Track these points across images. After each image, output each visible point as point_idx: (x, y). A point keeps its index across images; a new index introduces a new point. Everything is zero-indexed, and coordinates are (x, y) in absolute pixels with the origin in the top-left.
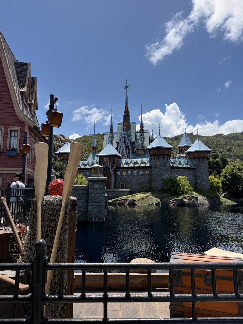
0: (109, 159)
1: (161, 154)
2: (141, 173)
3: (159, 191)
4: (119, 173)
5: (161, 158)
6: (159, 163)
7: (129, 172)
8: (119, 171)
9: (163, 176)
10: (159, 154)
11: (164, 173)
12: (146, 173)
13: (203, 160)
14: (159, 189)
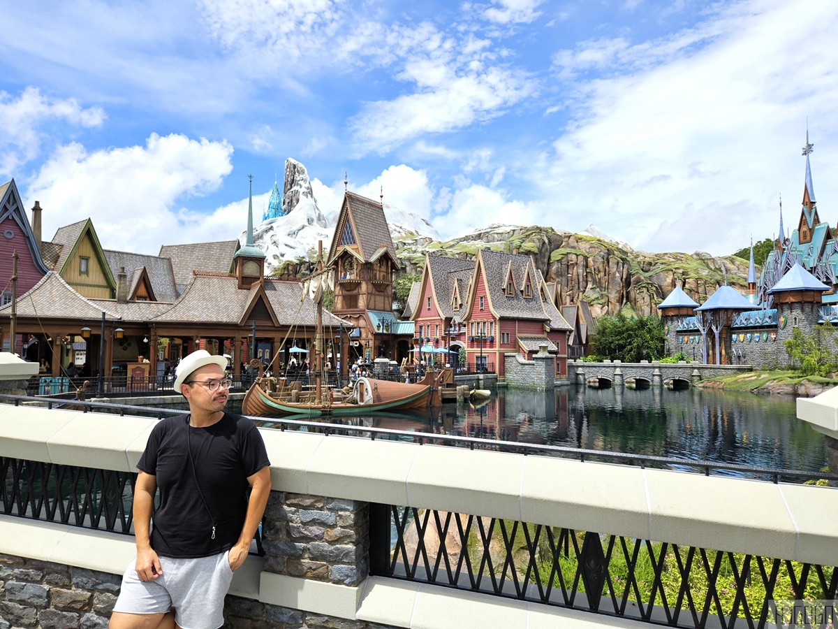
0: (713, 315)
1: (784, 303)
2: (765, 338)
4: (734, 336)
5: (786, 309)
6: (782, 319)
7: (748, 335)
8: (734, 333)
10: (782, 303)
12: (772, 337)
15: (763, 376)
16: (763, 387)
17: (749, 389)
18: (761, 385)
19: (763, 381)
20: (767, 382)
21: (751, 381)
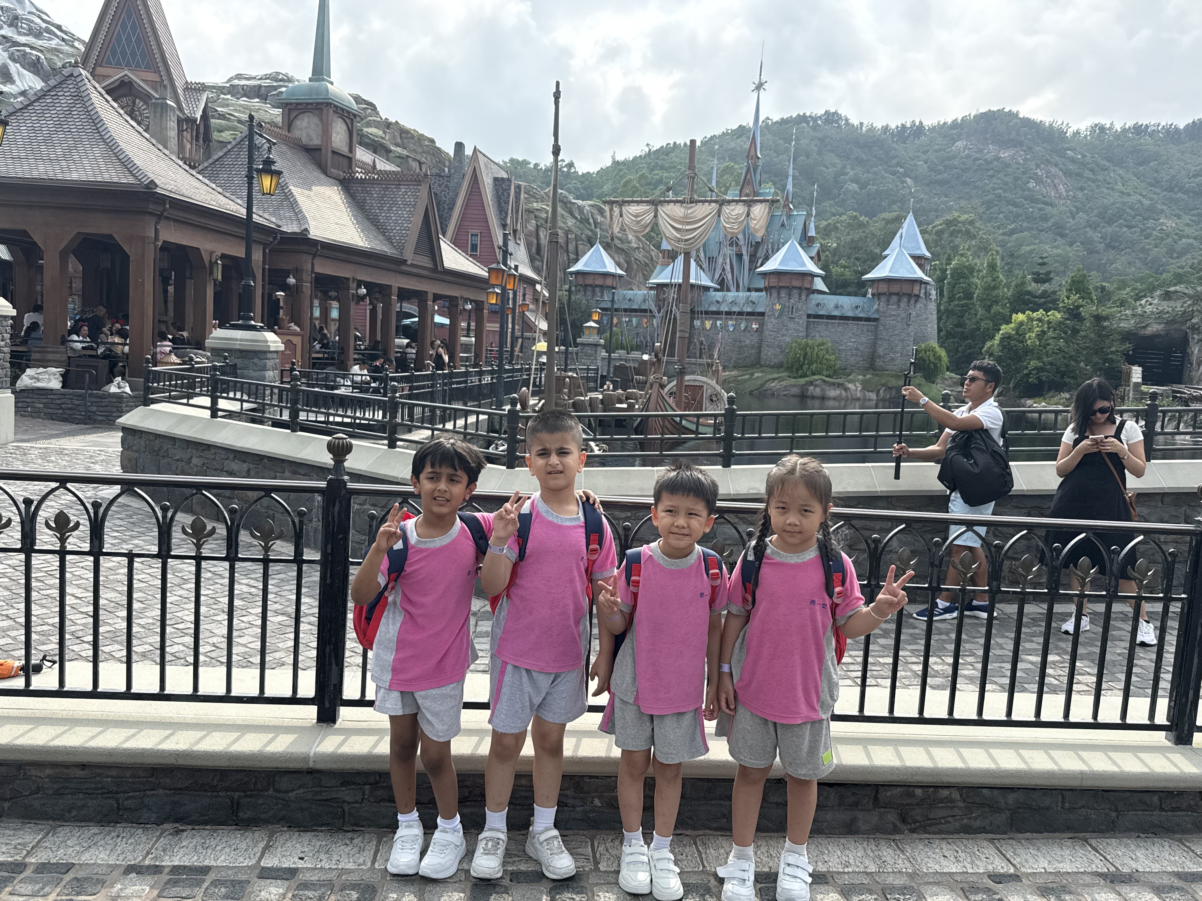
0: (676, 293)
1: (783, 287)
2: (743, 326)
3: (772, 367)
4: (697, 323)
5: (783, 295)
6: (778, 307)
7: (718, 323)
8: (697, 319)
9: (783, 335)
10: (780, 287)
11: (787, 330)
12: (754, 326)
13: (899, 301)
14: (772, 363)
15: (756, 375)
16: (764, 388)
17: (747, 391)
18: (762, 385)
19: (760, 382)
20: (767, 381)
21: (745, 381)
